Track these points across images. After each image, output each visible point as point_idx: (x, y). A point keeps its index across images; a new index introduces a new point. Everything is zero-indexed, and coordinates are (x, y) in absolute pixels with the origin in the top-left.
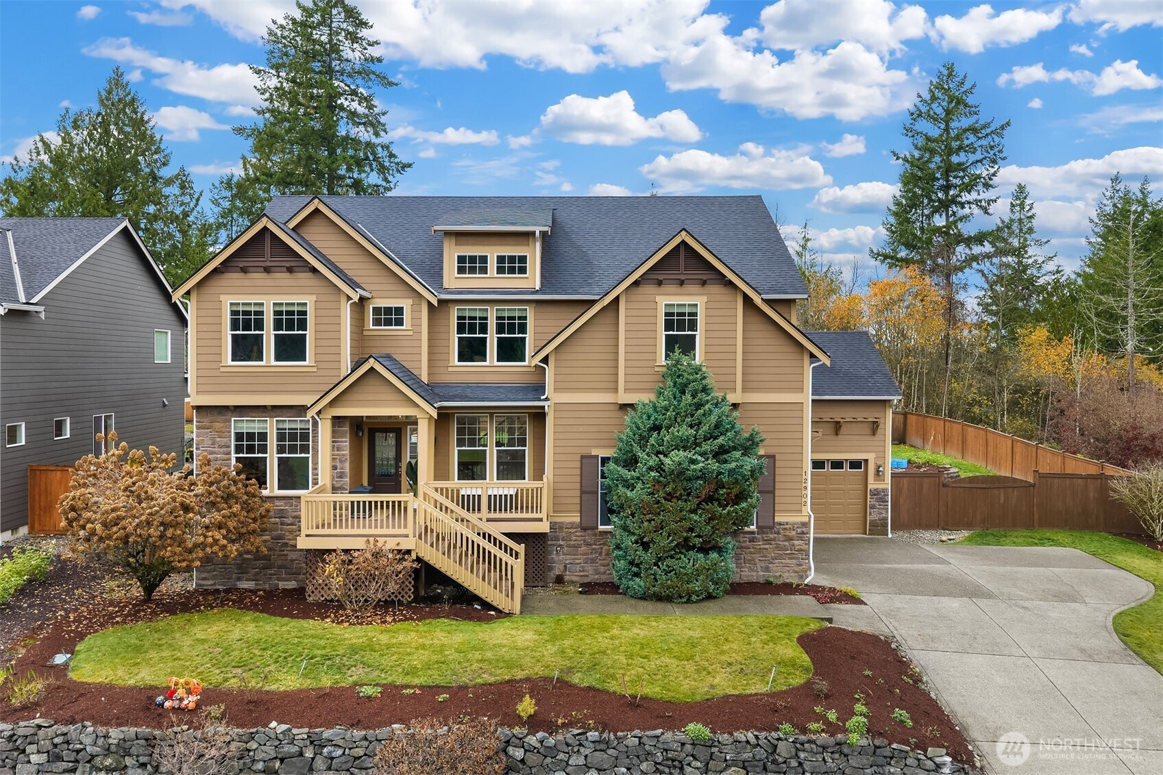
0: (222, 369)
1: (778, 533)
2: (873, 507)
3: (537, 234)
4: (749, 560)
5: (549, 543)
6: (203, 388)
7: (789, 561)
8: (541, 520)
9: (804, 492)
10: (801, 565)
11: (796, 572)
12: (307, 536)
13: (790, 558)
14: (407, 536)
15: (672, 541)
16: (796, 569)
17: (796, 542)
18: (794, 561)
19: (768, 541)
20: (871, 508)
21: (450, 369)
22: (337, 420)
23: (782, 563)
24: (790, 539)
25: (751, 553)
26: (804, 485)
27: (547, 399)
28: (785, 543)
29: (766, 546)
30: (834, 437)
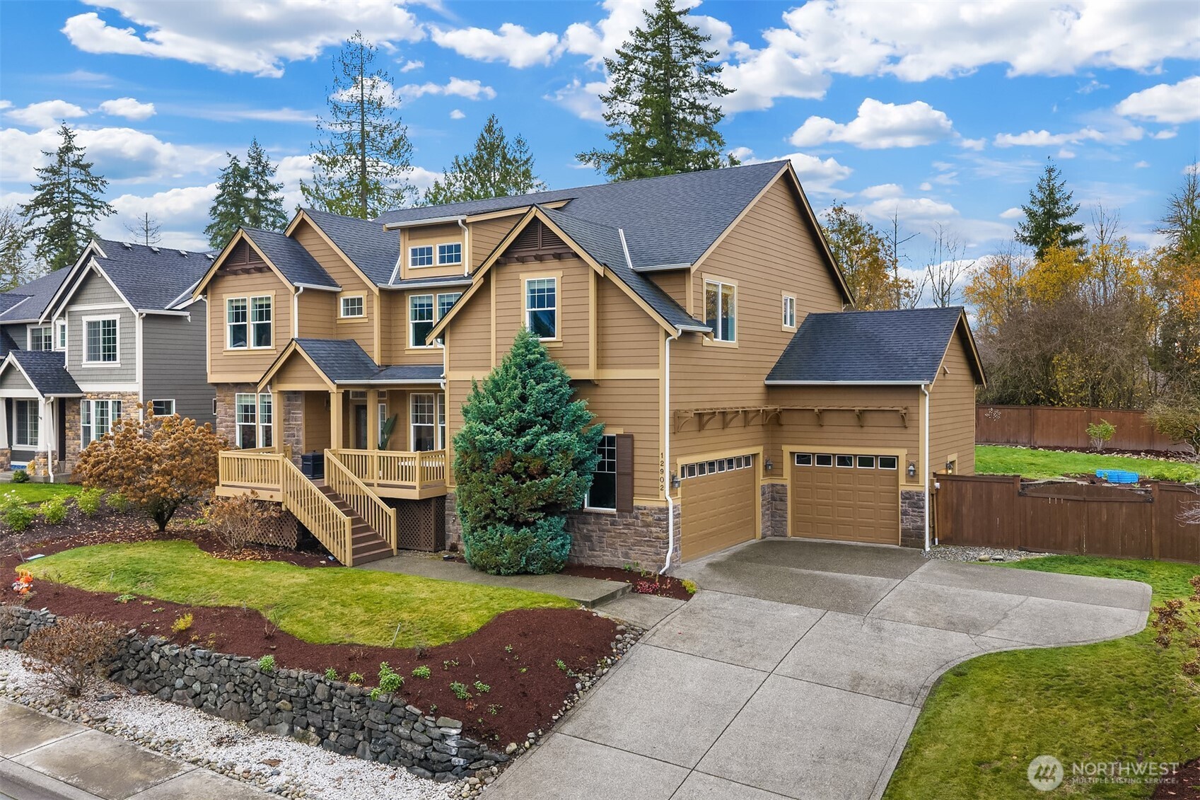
0: (225, 354)
1: (637, 518)
2: (905, 513)
3: (460, 222)
4: (610, 544)
5: (447, 511)
6: (215, 369)
7: (648, 549)
8: (414, 488)
9: (661, 476)
10: (658, 554)
11: (654, 561)
12: (223, 485)
13: (648, 546)
14: (278, 490)
15: (480, 512)
16: (654, 558)
17: (654, 529)
18: (653, 549)
19: (627, 526)
20: (902, 514)
21: (407, 353)
22: (290, 396)
23: (640, 550)
24: (647, 525)
25: (611, 537)
26: (661, 468)
27: (444, 378)
28: (642, 529)
29: (626, 531)
30: (858, 429)
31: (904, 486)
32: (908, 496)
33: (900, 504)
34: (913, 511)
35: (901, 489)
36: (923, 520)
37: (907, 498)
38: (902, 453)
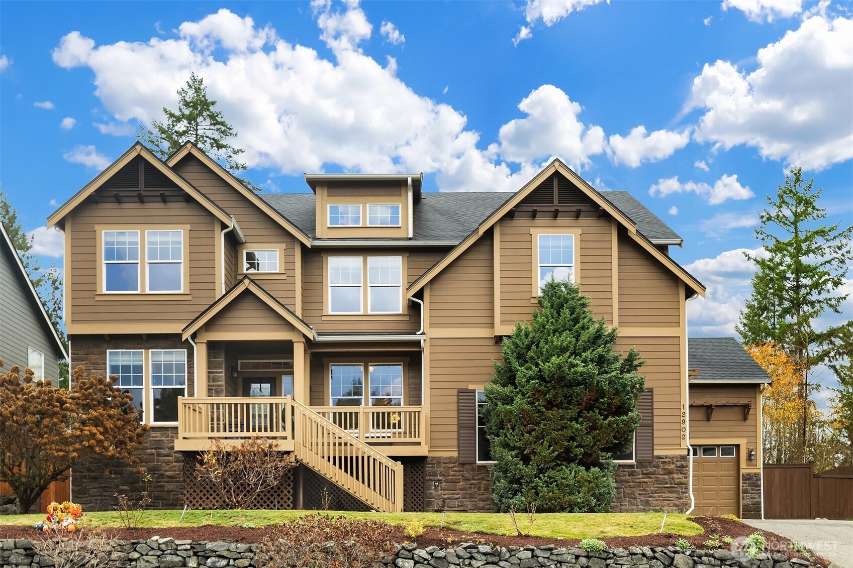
0: (97, 298)
1: (658, 467)
2: (745, 492)
3: (410, 181)
4: (629, 494)
5: (428, 478)
6: (77, 317)
7: (670, 495)
8: (419, 444)
9: (682, 426)
10: (681, 498)
11: (676, 505)
12: (184, 438)
13: (669, 492)
14: (285, 438)
15: (553, 451)
16: (677, 502)
17: (675, 476)
18: (674, 495)
19: (647, 475)
20: (744, 492)
21: (324, 318)
22: (212, 346)
23: (662, 496)
24: (670, 472)
25: (630, 487)
26: (682, 418)
27: (423, 334)
28: (664, 476)
29: (646, 480)
30: (706, 423)
31: (745, 469)
32: (748, 477)
33: (741, 484)
34: (753, 490)
35: (742, 472)
36: (760, 496)
37: (747, 479)
38: (743, 442)
